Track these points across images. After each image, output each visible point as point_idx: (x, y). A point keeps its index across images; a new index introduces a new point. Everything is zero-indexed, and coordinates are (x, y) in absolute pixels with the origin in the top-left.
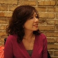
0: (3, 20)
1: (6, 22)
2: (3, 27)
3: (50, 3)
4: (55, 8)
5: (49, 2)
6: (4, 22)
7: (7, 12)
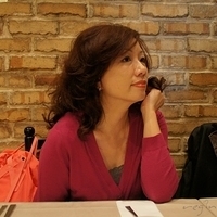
0: (18, 78)
1: (26, 83)
2: (20, 96)
3: (146, 28)
4: (159, 41)
5: (143, 26)
6: (22, 82)
7: (30, 55)
